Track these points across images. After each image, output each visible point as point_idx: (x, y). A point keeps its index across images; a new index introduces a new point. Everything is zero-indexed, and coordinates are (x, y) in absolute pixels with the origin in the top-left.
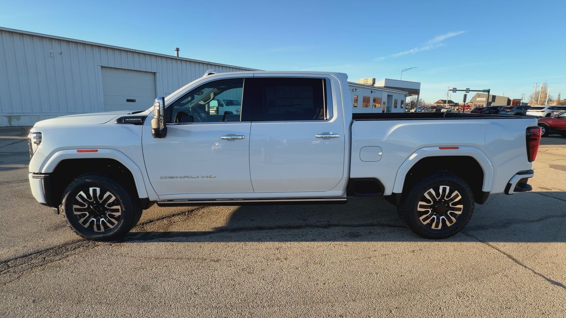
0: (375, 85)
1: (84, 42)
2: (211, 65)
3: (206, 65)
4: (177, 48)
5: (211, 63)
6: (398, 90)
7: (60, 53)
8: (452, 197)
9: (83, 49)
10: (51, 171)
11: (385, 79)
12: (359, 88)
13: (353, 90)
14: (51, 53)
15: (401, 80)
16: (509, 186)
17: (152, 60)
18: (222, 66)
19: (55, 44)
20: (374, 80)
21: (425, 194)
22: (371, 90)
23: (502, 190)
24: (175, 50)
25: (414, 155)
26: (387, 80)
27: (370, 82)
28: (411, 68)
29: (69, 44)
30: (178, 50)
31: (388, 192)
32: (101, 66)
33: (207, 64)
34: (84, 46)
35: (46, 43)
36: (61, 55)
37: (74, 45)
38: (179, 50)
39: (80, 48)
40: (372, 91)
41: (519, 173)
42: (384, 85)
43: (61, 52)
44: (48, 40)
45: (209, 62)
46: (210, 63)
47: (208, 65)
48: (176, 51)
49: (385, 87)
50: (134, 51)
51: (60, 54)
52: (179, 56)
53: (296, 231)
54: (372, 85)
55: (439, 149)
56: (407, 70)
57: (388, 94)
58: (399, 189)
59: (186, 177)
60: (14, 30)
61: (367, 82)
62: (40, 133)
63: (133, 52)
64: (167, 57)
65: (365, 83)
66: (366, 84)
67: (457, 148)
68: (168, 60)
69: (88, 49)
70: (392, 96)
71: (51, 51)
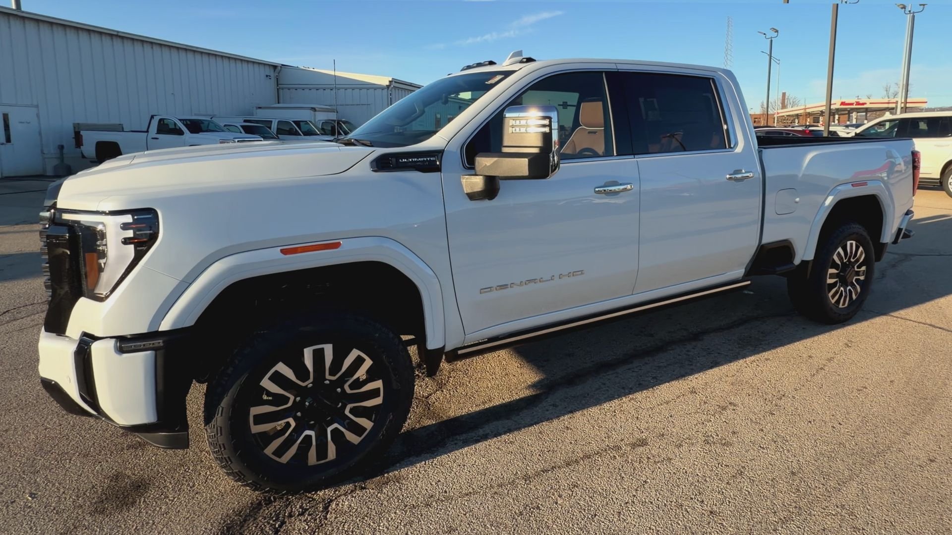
10: (190, 322)
16: (900, 231)
58: (810, 256)
59: (530, 281)
62: (152, 211)
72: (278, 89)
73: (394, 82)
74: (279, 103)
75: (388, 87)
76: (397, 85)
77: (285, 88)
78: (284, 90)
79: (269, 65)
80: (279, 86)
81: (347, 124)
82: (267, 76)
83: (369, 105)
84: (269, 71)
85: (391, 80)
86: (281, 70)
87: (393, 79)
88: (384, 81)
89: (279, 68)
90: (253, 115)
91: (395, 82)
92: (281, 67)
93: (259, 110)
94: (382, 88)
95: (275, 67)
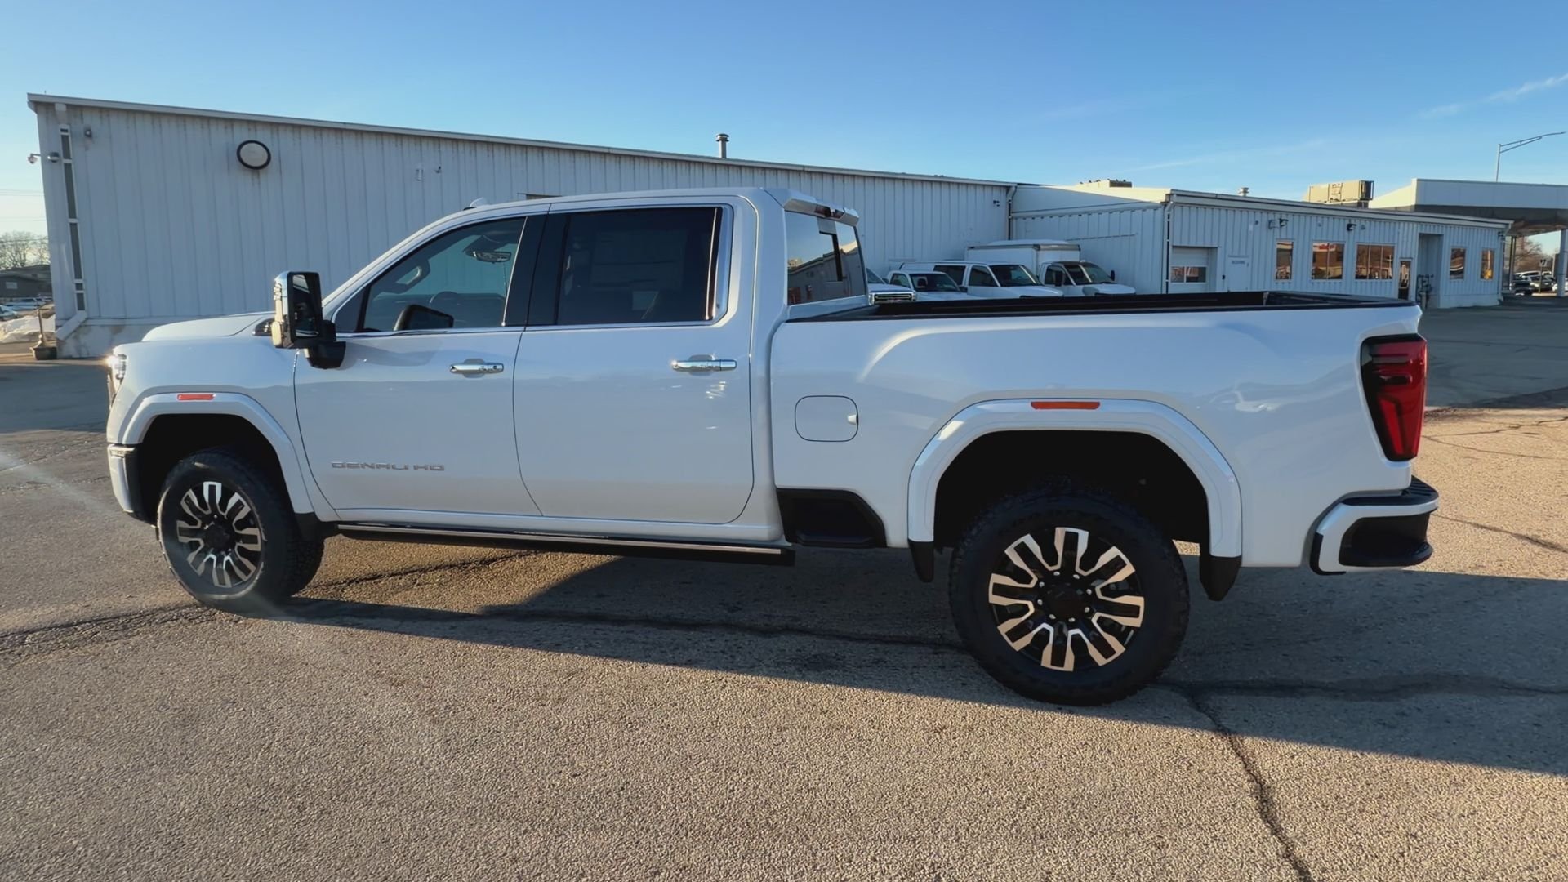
0: (1373, 205)
1: (491, 140)
2: (810, 173)
3: (796, 175)
4: (721, 135)
5: (809, 167)
6: (1469, 215)
7: (437, 169)
8: (1098, 565)
9: (488, 156)
11: (1418, 180)
12: (1296, 217)
13: (1270, 222)
14: (418, 171)
15: (1499, 181)
16: (1314, 542)
17: (651, 171)
18: (822, 173)
19: (428, 148)
20: (1367, 189)
21: (1006, 552)
22: (1347, 222)
23: (1291, 555)
24: (718, 141)
25: (954, 425)
26: (1423, 184)
27: (1352, 194)
28: (1540, 137)
29: (457, 146)
30: (724, 139)
31: (896, 537)
32: (527, 195)
33: (799, 171)
34: (490, 148)
35: (409, 147)
36: (439, 174)
37: (468, 147)
38: (728, 139)
39: (482, 152)
40: (1353, 222)
41: (1352, 500)
42: (1413, 202)
43: (440, 168)
44: (412, 141)
45: (804, 167)
46: (806, 169)
47: (802, 174)
48: (720, 142)
49: (1418, 208)
50: (606, 151)
51: (438, 172)
52: (728, 157)
53: (677, 635)
54: (1359, 204)
55: (1032, 408)
56: (1521, 143)
57: (1423, 232)
58: (924, 532)
59: (382, 466)
60: (345, 123)
61: (1340, 193)
63: (605, 154)
64: (676, 160)
65: (1331, 196)
66: (1337, 200)
67: (1094, 406)
68: (679, 166)
69: (499, 154)
70: (1440, 236)
71: (419, 166)
72: (1009, 219)
73: (1175, 196)
74: (1009, 239)
75: (1165, 204)
76: (1182, 200)
77: (1020, 217)
78: (1019, 220)
79: (1000, 186)
80: (1012, 215)
81: (1091, 269)
82: (995, 202)
83: (1133, 235)
84: (997, 195)
85: (1169, 192)
86: (1016, 191)
87: (1172, 190)
88: (1157, 195)
89: (1013, 189)
90: (963, 260)
91: (1178, 195)
92: (1016, 187)
93: (972, 251)
94: (1155, 207)
95: (1008, 188)
